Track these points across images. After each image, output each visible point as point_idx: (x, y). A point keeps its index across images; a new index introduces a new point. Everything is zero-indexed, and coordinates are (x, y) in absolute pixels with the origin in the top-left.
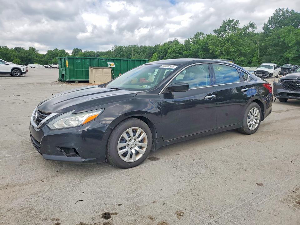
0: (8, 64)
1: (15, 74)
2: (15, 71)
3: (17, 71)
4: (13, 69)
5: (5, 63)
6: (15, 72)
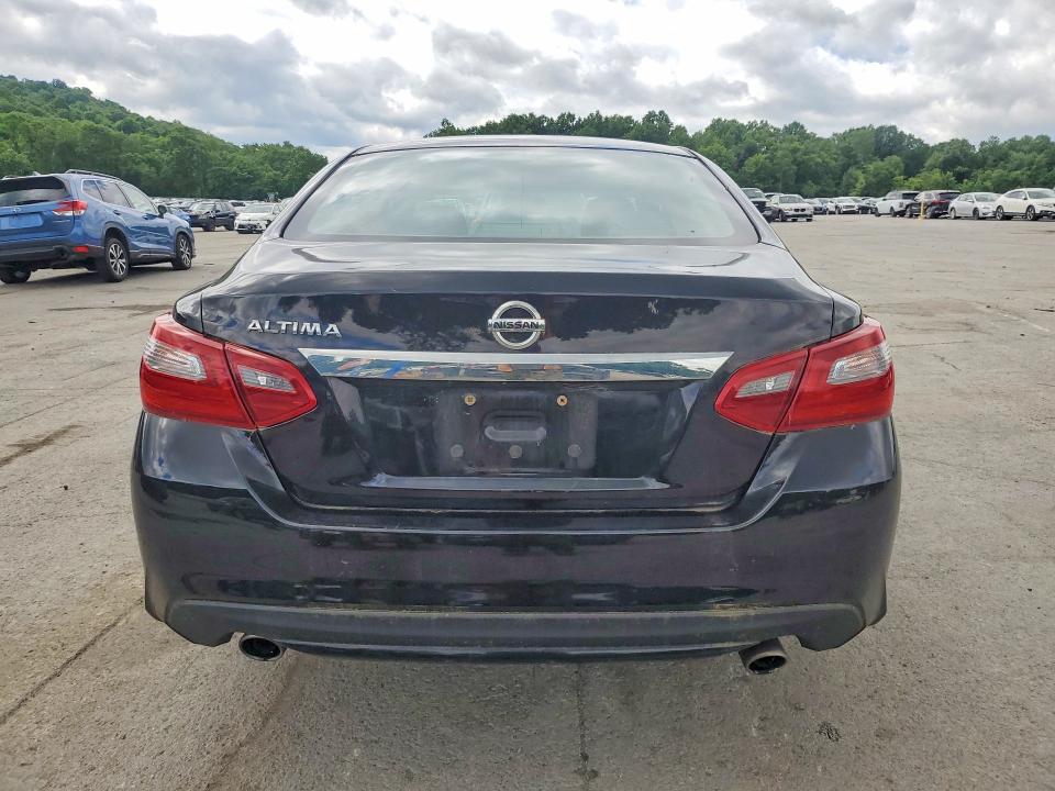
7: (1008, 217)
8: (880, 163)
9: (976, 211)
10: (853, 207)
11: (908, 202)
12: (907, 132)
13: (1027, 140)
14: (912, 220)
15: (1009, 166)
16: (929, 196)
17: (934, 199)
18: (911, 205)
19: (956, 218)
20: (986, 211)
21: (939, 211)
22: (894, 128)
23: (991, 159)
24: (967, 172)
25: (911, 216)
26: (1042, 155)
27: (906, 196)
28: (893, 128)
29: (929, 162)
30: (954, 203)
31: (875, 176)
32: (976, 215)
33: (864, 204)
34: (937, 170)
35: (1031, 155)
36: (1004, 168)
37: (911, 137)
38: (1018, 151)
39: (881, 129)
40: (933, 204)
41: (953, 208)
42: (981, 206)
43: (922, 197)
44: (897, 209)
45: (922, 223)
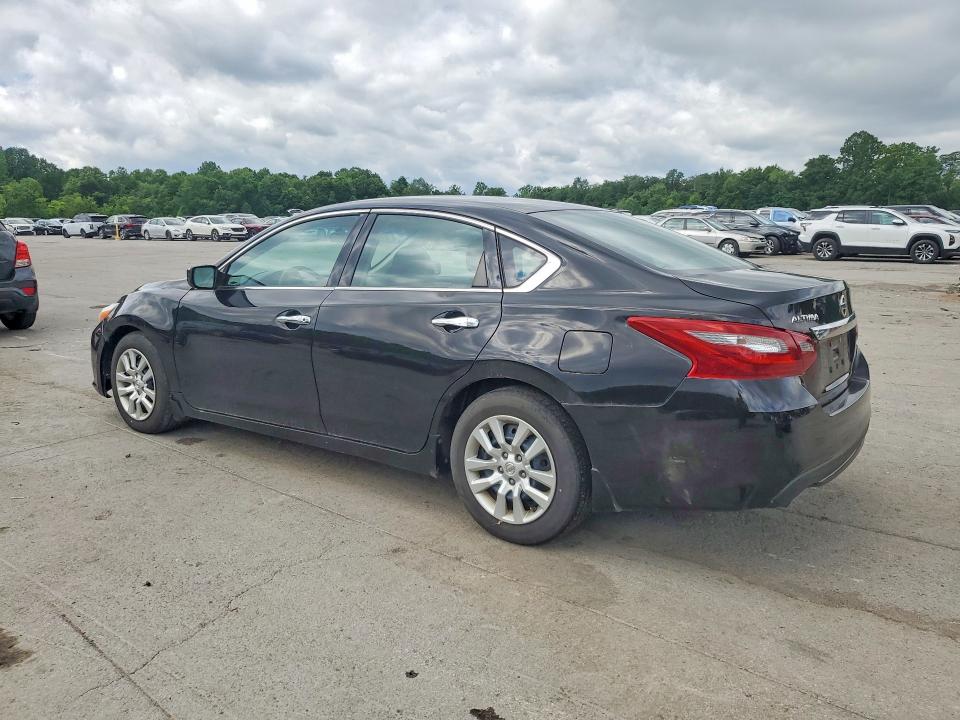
0: (904, 224)
1: (919, 256)
2: (921, 244)
3: (926, 246)
4: (917, 238)
5: (895, 221)
6: (919, 249)
7: (195, 238)
8: (18, 185)
9: (168, 233)
10: (29, 227)
11: (100, 224)
12: (38, 156)
13: (148, 172)
14: (105, 241)
15: (139, 194)
16: (120, 219)
17: (126, 222)
18: (103, 226)
19: (150, 239)
20: (177, 233)
21: (134, 232)
22: (25, 151)
23: (123, 187)
24: (105, 197)
25: (105, 237)
26: (163, 186)
27: (94, 219)
28: (23, 152)
29: (67, 186)
30: (145, 226)
31: (16, 196)
32: (169, 236)
33: (37, 224)
34: (77, 194)
35: (155, 186)
36: (136, 196)
37: (43, 161)
38: (144, 181)
39: (10, 151)
40: (126, 226)
41: (146, 231)
42: (171, 228)
43: (115, 220)
44: (88, 230)
45: (117, 243)
